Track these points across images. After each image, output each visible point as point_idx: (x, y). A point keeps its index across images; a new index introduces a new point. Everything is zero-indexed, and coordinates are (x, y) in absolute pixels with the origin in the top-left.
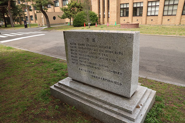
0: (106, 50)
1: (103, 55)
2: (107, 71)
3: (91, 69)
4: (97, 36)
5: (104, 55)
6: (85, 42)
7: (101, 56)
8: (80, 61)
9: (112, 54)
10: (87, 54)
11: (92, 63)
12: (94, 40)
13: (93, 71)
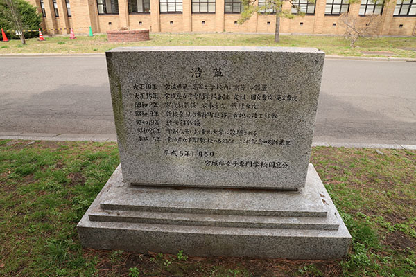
0: (254, 93)
1: (245, 107)
2: (254, 142)
3: (203, 147)
4: (229, 62)
5: (248, 106)
6: (189, 79)
7: (238, 110)
8: (169, 130)
9: (270, 101)
10: (196, 110)
11: (209, 131)
12: (218, 72)
13: (212, 150)
